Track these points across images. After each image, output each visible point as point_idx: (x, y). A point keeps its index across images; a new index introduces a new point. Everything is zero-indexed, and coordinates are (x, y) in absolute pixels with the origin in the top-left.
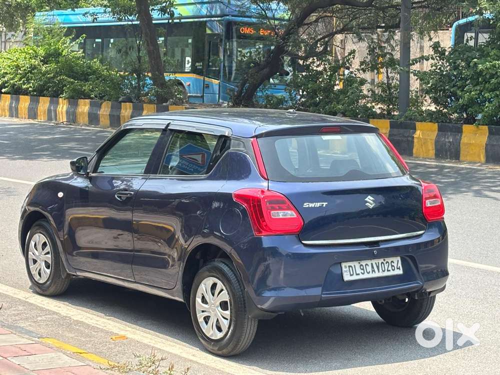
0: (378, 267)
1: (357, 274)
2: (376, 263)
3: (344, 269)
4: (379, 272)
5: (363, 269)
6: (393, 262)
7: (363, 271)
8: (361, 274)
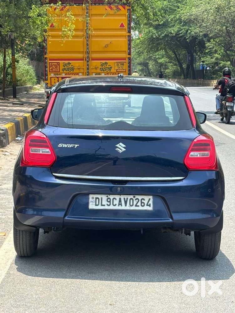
0: (126, 203)
1: (102, 205)
2: (124, 198)
3: (90, 200)
4: (126, 205)
5: (110, 202)
6: (144, 200)
7: (109, 203)
8: (106, 205)
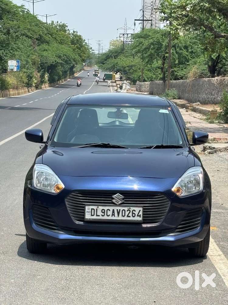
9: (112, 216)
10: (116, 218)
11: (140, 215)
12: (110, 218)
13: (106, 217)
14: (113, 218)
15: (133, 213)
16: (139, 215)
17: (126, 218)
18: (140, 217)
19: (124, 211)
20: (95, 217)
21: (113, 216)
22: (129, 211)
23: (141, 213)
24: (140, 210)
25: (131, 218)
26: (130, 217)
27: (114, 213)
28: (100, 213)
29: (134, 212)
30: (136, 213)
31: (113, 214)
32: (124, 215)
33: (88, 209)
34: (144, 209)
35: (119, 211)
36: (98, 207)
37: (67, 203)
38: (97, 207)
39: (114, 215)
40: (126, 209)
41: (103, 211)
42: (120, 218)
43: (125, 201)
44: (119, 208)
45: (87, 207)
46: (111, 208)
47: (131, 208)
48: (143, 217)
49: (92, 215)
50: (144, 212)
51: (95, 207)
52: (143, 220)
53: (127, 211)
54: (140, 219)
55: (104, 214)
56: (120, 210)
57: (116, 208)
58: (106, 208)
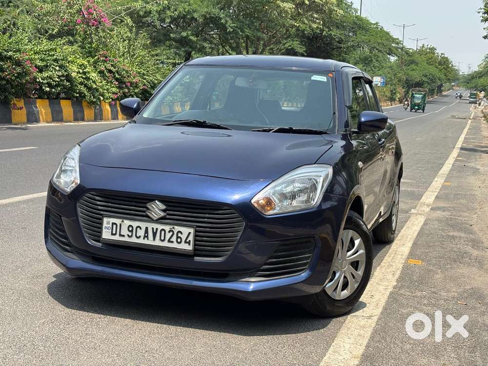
9: (144, 239)
10: (150, 242)
11: (190, 241)
12: (141, 241)
13: (134, 240)
14: (146, 242)
15: (178, 237)
16: (188, 241)
17: (166, 244)
18: (189, 244)
19: (163, 232)
20: (117, 238)
21: (146, 239)
22: (171, 233)
23: (191, 238)
24: (190, 233)
25: (175, 245)
26: (172, 242)
27: (148, 234)
28: (125, 231)
29: (180, 235)
30: (184, 237)
31: (146, 235)
32: (162, 238)
33: (107, 222)
34: (196, 231)
35: (155, 231)
36: (123, 221)
37: (79, 209)
38: (121, 220)
39: (147, 237)
40: (167, 228)
41: (130, 229)
42: (157, 243)
43: (168, 214)
44: (155, 226)
45: (105, 220)
46: (144, 225)
47: (176, 227)
48: (195, 245)
49: (112, 234)
50: (196, 236)
51: (118, 221)
52: (195, 249)
53: (169, 232)
54: (189, 248)
55: (132, 234)
56: (157, 229)
57: (151, 226)
58: (135, 224)
